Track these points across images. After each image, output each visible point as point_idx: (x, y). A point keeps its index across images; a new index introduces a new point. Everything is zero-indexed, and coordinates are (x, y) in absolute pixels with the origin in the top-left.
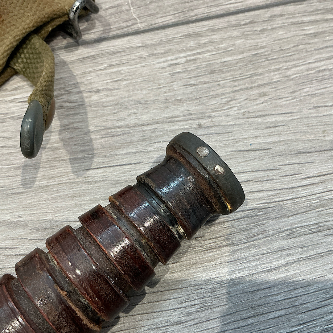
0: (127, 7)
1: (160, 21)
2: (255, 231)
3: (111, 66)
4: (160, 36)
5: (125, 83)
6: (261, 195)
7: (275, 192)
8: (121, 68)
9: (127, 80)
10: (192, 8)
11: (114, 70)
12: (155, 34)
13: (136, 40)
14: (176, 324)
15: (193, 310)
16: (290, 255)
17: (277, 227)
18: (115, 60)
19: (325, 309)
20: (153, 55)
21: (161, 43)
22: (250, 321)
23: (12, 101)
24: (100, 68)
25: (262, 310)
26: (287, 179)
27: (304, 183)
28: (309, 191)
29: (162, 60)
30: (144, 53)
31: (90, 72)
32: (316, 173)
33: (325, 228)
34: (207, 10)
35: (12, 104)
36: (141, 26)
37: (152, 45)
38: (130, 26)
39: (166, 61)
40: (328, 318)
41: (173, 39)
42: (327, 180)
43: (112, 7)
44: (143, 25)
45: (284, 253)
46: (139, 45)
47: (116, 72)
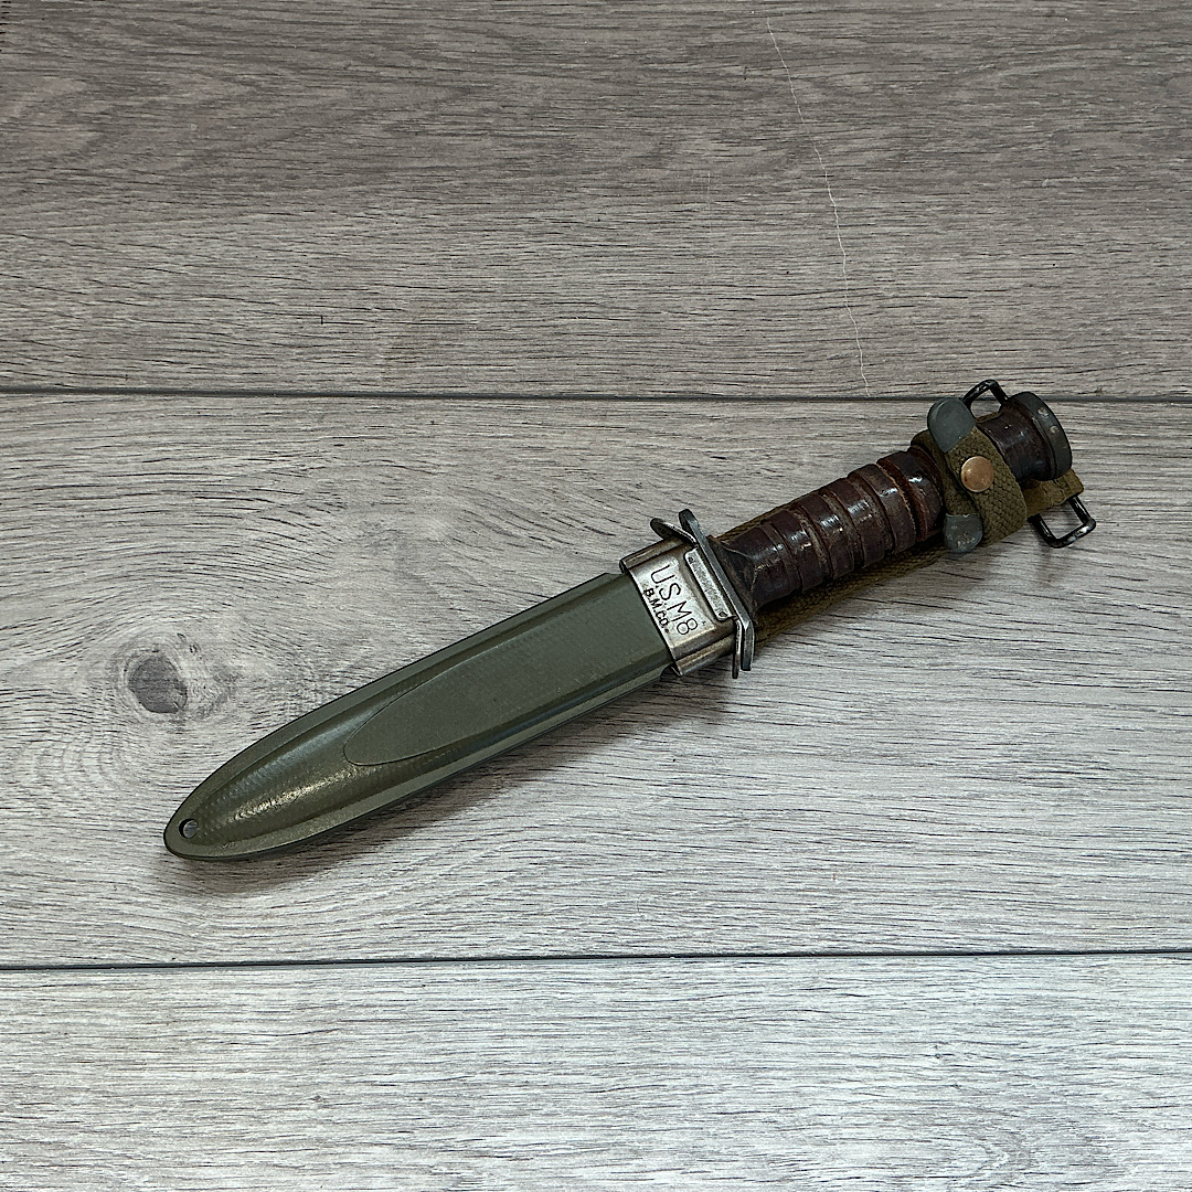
0: (855, 362)
1: (893, 390)
2: (940, 661)
3: (822, 435)
4: (889, 410)
5: (835, 460)
6: (957, 626)
7: (974, 628)
8: (834, 442)
9: (838, 458)
10: (938, 380)
11: (825, 443)
12: (883, 406)
13: (859, 410)
14: (838, 723)
15: (857, 715)
16: (970, 692)
17: (965, 663)
18: (828, 429)
19: (990, 752)
20: (875, 433)
21: (888, 420)
22: (911, 741)
23: (706, 454)
24: (809, 435)
25: (926, 735)
26: (991, 617)
27: (1009, 625)
28: (1012, 636)
29: (884, 442)
30: (864, 428)
31: (797, 438)
32: (1026, 619)
33: (1017, 677)
34: (954, 388)
35: (705, 458)
36: (868, 392)
37: (876, 420)
38: (856, 388)
39: (889, 445)
40: (991, 761)
41: (904, 417)
42: (1036, 630)
43: (837, 358)
44: (871, 390)
45: (964, 689)
46: (860, 417)
47: (827, 445)
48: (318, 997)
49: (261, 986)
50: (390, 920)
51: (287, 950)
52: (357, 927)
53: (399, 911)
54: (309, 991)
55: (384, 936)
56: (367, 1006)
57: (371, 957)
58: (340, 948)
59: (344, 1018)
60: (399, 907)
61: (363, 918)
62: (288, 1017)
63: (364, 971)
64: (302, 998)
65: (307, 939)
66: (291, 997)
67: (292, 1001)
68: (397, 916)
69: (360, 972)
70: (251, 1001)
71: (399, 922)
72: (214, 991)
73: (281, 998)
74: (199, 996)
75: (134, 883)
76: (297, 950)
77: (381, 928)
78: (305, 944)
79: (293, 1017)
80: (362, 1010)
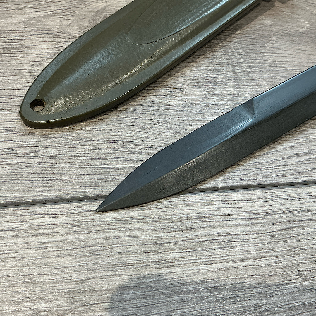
48: (276, 206)
49: (239, 202)
50: (303, 159)
51: (247, 179)
52: (283, 163)
53: (306, 154)
54: (269, 203)
55: (303, 168)
56: (309, 211)
57: (300, 180)
58: (280, 176)
59: (297, 219)
60: (305, 151)
61: (287, 158)
62: (262, 221)
63: (299, 189)
64: (267, 208)
65: (257, 172)
66: (260, 208)
67: (260, 210)
68: (305, 157)
69: (297, 190)
70: (235, 211)
71: (308, 160)
72: (209, 207)
73: (254, 209)
74: (199, 211)
75: (137, 141)
76: (253, 178)
77: (300, 164)
78: (258, 174)
79: (265, 221)
80: (307, 214)
